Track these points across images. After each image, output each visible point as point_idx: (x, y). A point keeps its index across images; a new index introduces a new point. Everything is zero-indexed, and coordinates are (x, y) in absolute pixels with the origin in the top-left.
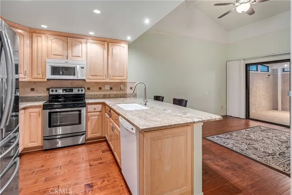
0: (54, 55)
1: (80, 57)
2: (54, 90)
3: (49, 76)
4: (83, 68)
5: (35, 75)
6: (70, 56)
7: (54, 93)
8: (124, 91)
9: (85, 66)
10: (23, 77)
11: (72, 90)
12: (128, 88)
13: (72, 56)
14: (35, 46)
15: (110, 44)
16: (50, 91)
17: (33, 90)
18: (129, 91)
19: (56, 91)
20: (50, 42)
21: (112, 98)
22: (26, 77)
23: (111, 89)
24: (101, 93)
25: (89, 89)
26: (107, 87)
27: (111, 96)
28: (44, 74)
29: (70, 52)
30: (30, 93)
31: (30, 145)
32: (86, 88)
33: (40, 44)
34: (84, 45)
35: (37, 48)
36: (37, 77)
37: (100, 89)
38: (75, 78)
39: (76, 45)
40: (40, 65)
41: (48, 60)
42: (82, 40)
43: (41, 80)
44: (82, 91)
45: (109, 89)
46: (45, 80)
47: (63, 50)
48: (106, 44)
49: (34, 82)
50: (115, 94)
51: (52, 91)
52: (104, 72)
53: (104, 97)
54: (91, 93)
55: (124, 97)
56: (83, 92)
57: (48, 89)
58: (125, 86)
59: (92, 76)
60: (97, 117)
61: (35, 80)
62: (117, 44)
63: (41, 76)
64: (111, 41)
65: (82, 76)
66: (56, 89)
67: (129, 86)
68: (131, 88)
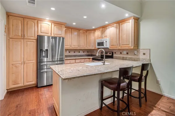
0: (99, 37)
3: (97, 46)
6: (104, 36)
8: (138, 56)
11: (107, 53)
15: (120, 23)
18: (141, 56)
21: (128, 60)
23: (127, 53)
24: (121, 56)
25: (115, 53)
26: (125, 52)
27: (127, 58)
37: (121, 53)
50: (130, 58)
53: (123, 59)
58: (138, 52)
59: (112, 45)
62: (125, 22)
68: (144, 54)
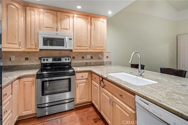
0: (46, 27)
1: (67, 29)
2: (46, 59)
3: (41, 46)
4: (71, 39)
5: (29, 46)
6: (60, 28)
7: (46, 62)
8: (102, 59)
9: (72, 37)
10: (18, 47)
11: (60, 59)
12: (105, 57)
13: (61, 29)
14: (28, 19)
15: (92, 18)
16: (42, 60)
17: (27, 59)
18: (105, 60)
19: (47, 60)
20: (42, 16)
21: (93, 66)
22: (20, 47)
23: (92, 58)
24: (84, 61)
25: (74, 58)
26: (89, 56)
27: (92, 64)
28: (37, 45)
29: (59, 25)
30: (24, 62)
31: (25, 113)
32: (72, 58)
33: (33, 17)
34: (71, 19)
35: (31, 21)
36: (31, 47)
37: (83, 58)
38: (64, 48)
39: (64, 19)
40: (33, 36)
41: (40, 32)
42: (70, 14)
43: (35, 50)
44: (69, 59)
45: (90, 58)
46: (38, 50)
47: (53, 23)
48: (89, 18)
49: (28, 52)
50: (95, 62)
51: (44, 60)
52: (87, 43)
53: (87, 65)
54: (76, 62)
55: (102, 65)
56: (70, 61)
57: (40, 59)
58: (102, 55)
59: (78, 46)
60: (84, 84)
61: (29, 50)
62: (98, 19)
63: (34, 47)
64: (93, 16)
65: (70, 46)
66: (47, 58)
67: (105, 55)
68: (107, 57)
